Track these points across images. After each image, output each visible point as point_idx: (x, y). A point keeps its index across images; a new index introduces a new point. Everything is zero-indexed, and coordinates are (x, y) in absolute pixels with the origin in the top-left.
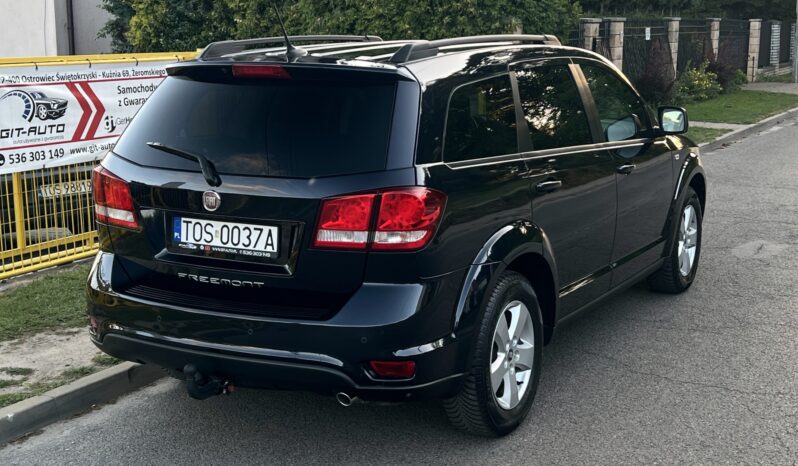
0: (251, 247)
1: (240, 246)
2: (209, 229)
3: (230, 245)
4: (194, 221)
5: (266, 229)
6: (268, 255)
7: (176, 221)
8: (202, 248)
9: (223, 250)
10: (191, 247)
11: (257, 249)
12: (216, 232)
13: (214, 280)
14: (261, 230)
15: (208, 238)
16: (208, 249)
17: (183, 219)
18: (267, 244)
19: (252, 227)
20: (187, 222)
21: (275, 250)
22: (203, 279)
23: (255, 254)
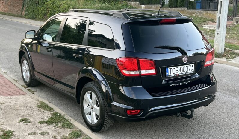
0: (188, 72)
1: (186, 72)
2: (177, 69)
3: (183, 72)
4: (172, 68)
5: (191, 65)
6: (193, 72)
7: (167, 69)
8: (176, 75)
9: (181, 74)
10: (172, 76)
11: (190, 71)
12: (179, 69)
13: (181, 84)
14: (190, 66)
15: (177, 72)
16: (177, 75)
17: (169, 68)
18: (192, 69)
19: (188, 65)
20: (170, 69)
21: (194, 71)
22: (178, 84)
23: (190, 73)
